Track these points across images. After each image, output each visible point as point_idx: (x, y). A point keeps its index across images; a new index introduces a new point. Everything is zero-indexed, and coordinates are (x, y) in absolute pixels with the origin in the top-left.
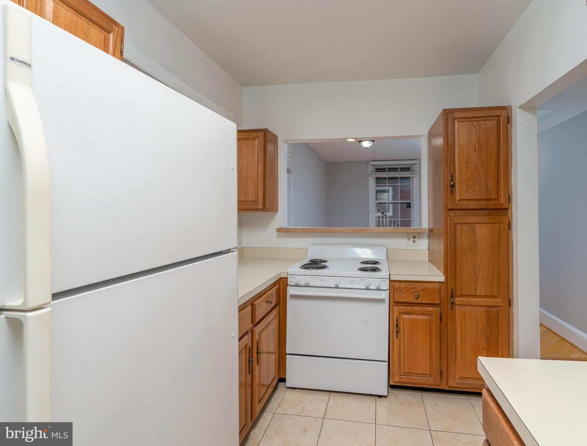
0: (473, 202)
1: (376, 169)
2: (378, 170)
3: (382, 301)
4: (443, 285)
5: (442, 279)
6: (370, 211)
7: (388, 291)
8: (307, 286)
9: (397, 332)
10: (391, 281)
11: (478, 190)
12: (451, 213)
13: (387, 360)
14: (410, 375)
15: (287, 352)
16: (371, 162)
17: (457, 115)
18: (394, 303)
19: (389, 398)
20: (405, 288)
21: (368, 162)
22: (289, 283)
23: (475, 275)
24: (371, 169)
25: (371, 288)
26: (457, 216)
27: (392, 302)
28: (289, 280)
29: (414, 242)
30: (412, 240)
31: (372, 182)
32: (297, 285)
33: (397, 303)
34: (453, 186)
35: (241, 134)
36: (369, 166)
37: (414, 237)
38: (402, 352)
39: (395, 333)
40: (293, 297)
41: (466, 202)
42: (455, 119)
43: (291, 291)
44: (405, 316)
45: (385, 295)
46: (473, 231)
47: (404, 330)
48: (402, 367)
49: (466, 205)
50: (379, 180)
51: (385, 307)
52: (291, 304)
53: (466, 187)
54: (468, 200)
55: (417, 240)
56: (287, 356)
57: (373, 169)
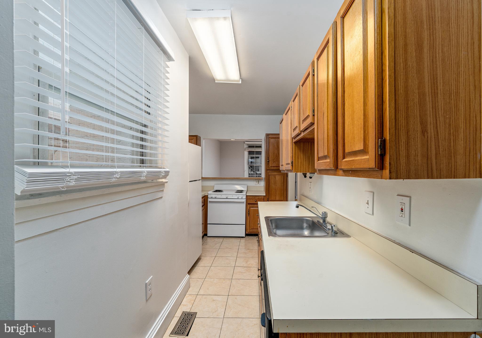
0: (275, 167)
1: (249, 146)
2: (250, 147)
3: (243, 202)
4: (265, 197)
5: (265, 195)
6: (245, 170)
7: (245, 199)
8: (215, 198)
9: (249, 214)
10: (247, 196)
11: (277, 163)
12: (268, 171)
13: (245, 224)
14: (253, 229)
15: (208, 223)
16: (245, 142)
17: (270, 136)
18: (248, 204)
19: (245, 238)
20: (252, 198)
21: (244, 142)
22: (209, 197)
23: (276, 193)
24: (246, 146)
25: (239, 198)
26: (270, 172)
27: (247, 203)
28: (209, 196)
29: (258, 183)
30: (257, 182)
31: (246, 153)
32: (212, 198)
33: (249, 204)
34: (269, 161)
35: (190, 137)
36: (245, 144)
37: (258, 181)
38: (250, 221)
39: (248, 215)
40: (210, 202)
41: (273, 167)
42: (269, 137)
43: (209, 200)
44: (251, 208)
45: (244, 200)
46: (275, 178)
47: (251, 213)
48: (250, 227)
49: (273, 168)
50: (250, 153)
51: (244, 205)
52: (209, 205)
53: (273, 162)
54: (274, 167)
55: (259, 182)
56: (208, 225)
57: (247, 146)
